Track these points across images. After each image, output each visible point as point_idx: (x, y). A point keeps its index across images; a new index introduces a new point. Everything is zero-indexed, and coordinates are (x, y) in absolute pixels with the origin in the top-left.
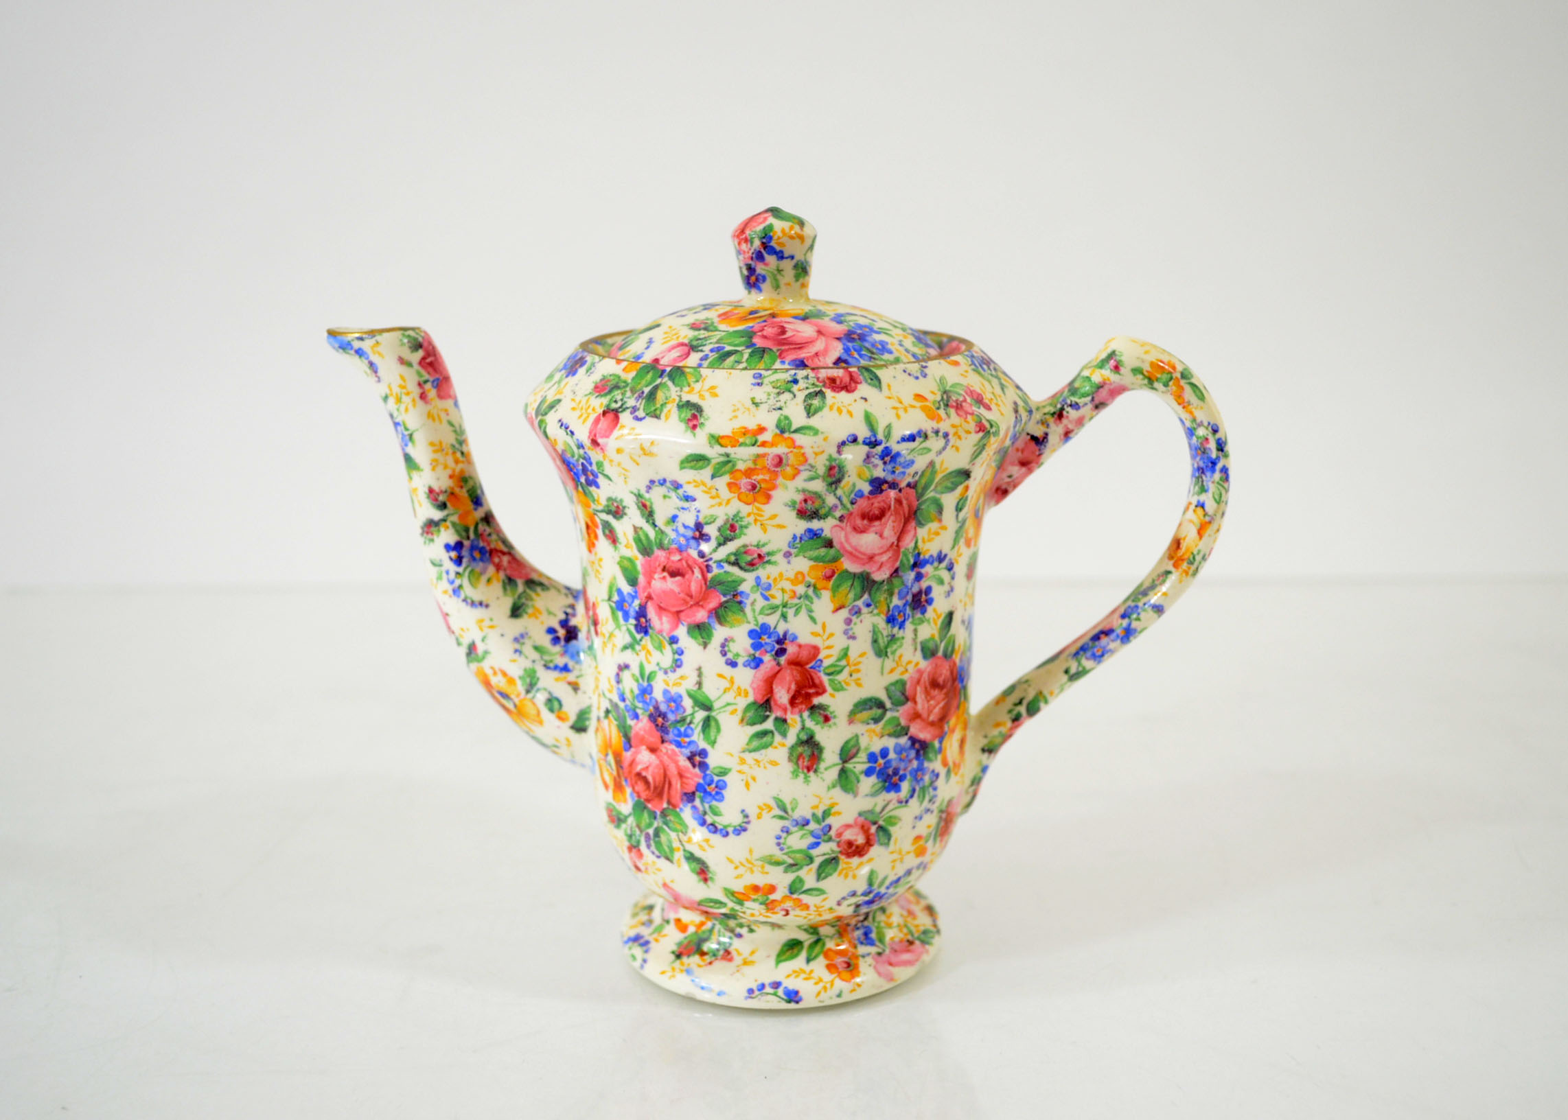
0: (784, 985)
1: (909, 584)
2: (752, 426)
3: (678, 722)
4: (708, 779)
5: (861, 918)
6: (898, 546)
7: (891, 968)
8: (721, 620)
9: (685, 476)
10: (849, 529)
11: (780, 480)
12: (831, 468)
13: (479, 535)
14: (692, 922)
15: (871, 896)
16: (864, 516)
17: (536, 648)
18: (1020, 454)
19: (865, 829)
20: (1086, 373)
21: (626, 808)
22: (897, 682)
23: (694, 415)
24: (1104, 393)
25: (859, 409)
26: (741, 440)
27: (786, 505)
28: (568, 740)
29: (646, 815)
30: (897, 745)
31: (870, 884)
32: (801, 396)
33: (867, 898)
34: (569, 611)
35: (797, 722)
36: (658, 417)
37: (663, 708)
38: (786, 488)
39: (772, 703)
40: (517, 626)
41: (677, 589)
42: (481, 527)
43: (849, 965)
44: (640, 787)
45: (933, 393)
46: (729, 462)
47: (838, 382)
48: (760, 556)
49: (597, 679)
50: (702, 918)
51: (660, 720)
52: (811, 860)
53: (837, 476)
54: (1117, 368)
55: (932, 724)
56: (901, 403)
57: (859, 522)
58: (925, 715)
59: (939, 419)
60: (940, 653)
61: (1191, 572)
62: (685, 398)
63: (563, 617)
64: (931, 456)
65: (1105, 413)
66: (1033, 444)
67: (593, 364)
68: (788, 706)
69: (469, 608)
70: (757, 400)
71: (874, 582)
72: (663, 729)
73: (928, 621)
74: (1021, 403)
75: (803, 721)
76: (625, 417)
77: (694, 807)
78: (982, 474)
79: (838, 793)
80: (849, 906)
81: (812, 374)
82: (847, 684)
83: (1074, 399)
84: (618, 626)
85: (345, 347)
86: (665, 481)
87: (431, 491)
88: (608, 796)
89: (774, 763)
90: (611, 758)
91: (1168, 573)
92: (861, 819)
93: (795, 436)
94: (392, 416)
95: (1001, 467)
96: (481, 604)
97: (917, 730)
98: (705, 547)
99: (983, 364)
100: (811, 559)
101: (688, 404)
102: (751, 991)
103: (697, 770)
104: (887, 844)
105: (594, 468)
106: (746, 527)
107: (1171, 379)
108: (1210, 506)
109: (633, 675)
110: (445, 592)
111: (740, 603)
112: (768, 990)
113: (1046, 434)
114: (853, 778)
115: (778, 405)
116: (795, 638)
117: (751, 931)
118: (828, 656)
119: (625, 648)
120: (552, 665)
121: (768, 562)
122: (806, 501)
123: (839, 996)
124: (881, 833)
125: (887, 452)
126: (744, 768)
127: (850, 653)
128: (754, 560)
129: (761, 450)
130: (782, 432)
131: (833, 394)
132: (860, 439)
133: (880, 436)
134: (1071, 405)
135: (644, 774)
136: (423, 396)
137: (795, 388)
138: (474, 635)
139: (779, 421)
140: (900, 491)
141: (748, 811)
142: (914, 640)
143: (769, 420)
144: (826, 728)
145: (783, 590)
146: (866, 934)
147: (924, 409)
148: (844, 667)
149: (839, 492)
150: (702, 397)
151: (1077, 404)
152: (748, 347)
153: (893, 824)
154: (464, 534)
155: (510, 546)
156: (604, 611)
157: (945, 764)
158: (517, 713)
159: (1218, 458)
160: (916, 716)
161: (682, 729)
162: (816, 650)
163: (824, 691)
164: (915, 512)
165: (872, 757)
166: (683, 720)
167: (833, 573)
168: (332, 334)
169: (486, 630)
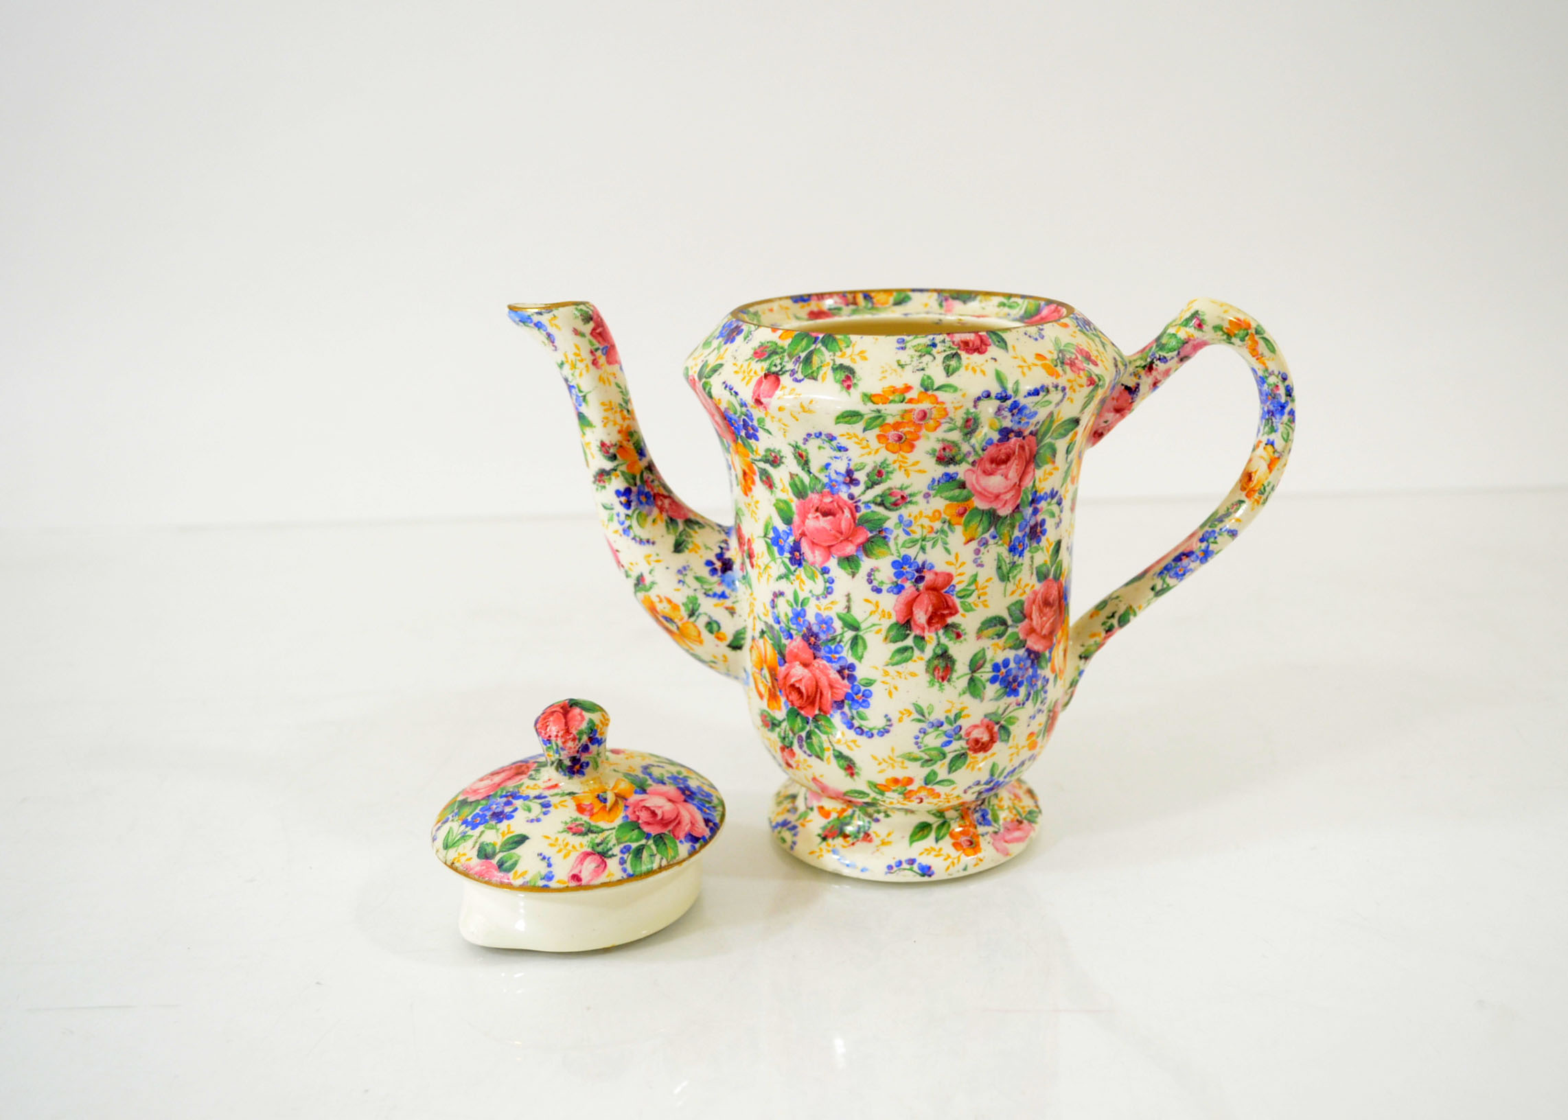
0: (918, 861)
1: (1028, 518)
2: (900, 385)
3: (829, 641)
4: (856, 689)
5: (979, 803)
6: (1019, 486)
7: (1006, 845)
8: (868, 553)
9: (839, 430)
10: (979, 472)
11: (924, 432)
12: (968, 420)
13: (644, 482)
14: (834, 809)
15: (992, 784)
16: (992, 461)
17: (697, 578)
18: (1115, 402)
19: (989, 728)
20: (1171, 331)
21: (780, 714)
22: (1017, 602)
23: (847, 377)
24: (1188, 347)
25: (990, 368)
26: (891, 398)
27: (928, 453)
28: (724, 657)
29: (799, 720)
30: (1016, 656)
31: (992, 775)
32: (940, 358)
33: (988, 787)
34: (723, 545)
35: (934, 639)
36: (815, 379)
37: (815, 629)
38: (928, 438)
39: (912, 623)
40: (680, 560)
41: (828, 527)
42: (646, 475)
43: (971, 843)
44: (794, 696)
45: (1050, 352)
46: (880, 417)
47: (971, 345)
48: (903, 497)
49: (751, 605)
50: (844, 806)
51: (813, 639)
52: (944, 755)
53: (972, 427)
54: (1200, 326)
55: (1044, 637)
56: (1025, 362)
57: (988, 466)
58: (1038, 630)
59: (1057, 375)
60: (1051, 576)
61: (1262, 501)
62: (839, 361)
63: (718, 551)
64: (1051, 408)
65: (1188, 364)
66: (1127, 392)
67: (750, 333)
68: (926, 626)
69: (638, 545)
70: (902, 363)
71: (999, 517)
72: (815, 647)
73: (1042, 549)
74: (1118, 359)
75: (938, 638)
76: (785, 379)
77: (843, 713)
78: (1087, 420)
79: (967, 698)
80: (973, 793)
81: (948, 339)
82: (976, 605)
83: (1163, 354)
84: (774, 559)
85: (525, 320)
86: (820, 434)
87: (603, 444)
88: (764, 704)
89: (913, 675)
90: (766, 672)
91: (1241, 502)
92: (987, 720)
93: (937, 393)
94: (566, 380)
95: (1099, 414)
96: (648, 541)
97: (1033, 643)
98: (856, 491)
99: (1085, 325)
100: (947, 499)
101: (842, 367)
102: (890, 867)
103: (846, 682)
104: (1007, 741)
105: (755, 423)
106: (892, 472)
107: (1247, 334)
108: (1279, 444)
109: (788, 601)
110: (616, 532)
111: (885, 538)
112: (905, 866)
113: (1138, 385)
114: (980, 686)
115: (921, 366)
116: (932, 567)
117: (887, 816)
118: (960, 582)
119: (780, 577)
120: (711, 593)
121: (910, 502)
122: (944, 449)
123: (965, 869)
124: (1002, 732)
125: (1015, 405)
126: (888, 679)
127: (978, 579)
128: (897, 500)
129: (909, 406)
130: (926, 390)
131: (967, 356)
132: (993, 395)
133: (1010, 392)
134: (1159, 359)
135: (797, 685)
136: (595, 363)
137: (934, 351)
138: (643, 568)
139: (923, 380)
140: (1024, 438)
141: (890, 716)
142: (1031, 566)
143: (914, 380)
144: (958, 644)
145: (922, 526)
146: (983, 816)
147: (1044, 366)
148: (974, 591)
149: (973, 441)
150: (853, 360)
151: (1165, 358)
153: (1013, 723)
154: (632, 481)
155: (669, 491)
156: (759, 547)
157: (1053, 670)
158: (680, 635)
159: (1287, 402)
160: (1032, 631)
161: (833, 647)
162: (950, 577)
163: (957, 612)
164: (1035, 456)
165: (996, 667)
166: (834, 639)
167: (965, 510)
168: (512, 309)
169: (653, 564)
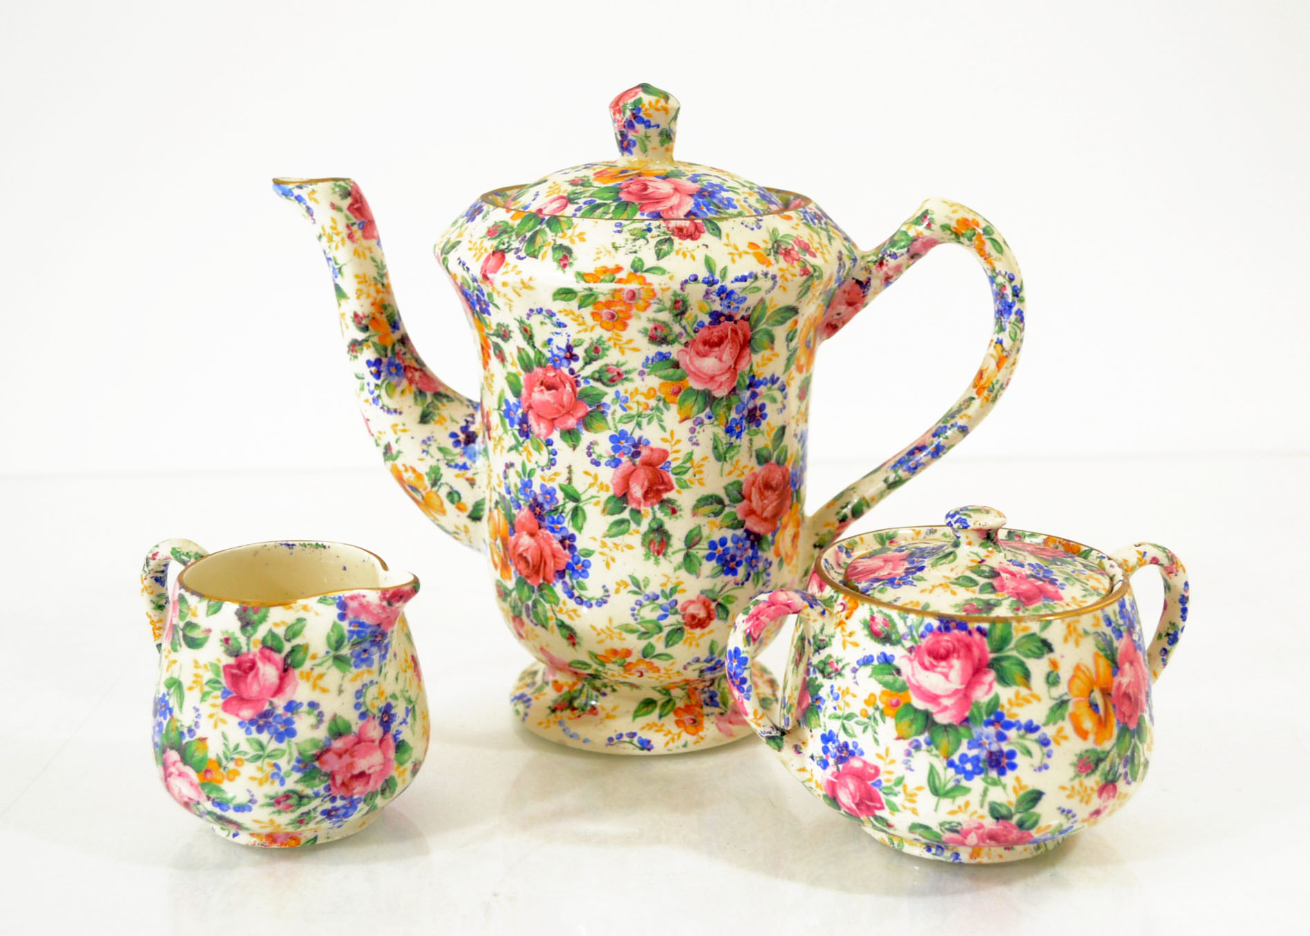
0: (639, 735)
1: (745, 401)
2: (611, 265)
3: (553, 511)
4: (576, 559)
5: (708, 684)
6: (735, 369)
7: (731, 726)
8: (588, 427)
9: (557, 306)
10: (693, 353)
11: (634, 311)
12: (676, 302)
13: (395, 354)
14: (566, 683)
15: (713, 663)
16: (705, 343)
17: (440, 449)
18: (846, 295)
19: (706, 605)
20: (904, 229)
21: (510, 584)
22: (734, 482)
23: (564, 256)
24: (918, 244)
25: (700, 254)
26: (602, 277)
27: (640, 332)
28: (466, 527)
29: (526, 589)
30: (734, 536)
31: (712, 653)
32: (653, 242)
33: (709, 665)
34: (470, 419)
35: (651, 513)
36: (535, 257)
37: (540, 499)
38: (639, 318)
39: (629, 497)
40: (425, 430)
41: (552, 401)
42: (397, 347)
43: (694, 721)
44: (522, 565)
45: (765, 242)
46: (592, 295)
47: (685, 231)
48: (619, 374)
49: (490, 477)
50: (575, 679)
51: (538, 509)
52: (660, 629)
53: (682, 309)
54: (929, 226)
55: (765, 520)
56: (737, 249)
57: (701, 348)
58: (759, 511)
59: (769, 264)
60: (773, 460)
61: (990, 399)
62: (559, 242)
63: (464, 424)
64: (761, 294)
65: (920, 263)
66: (857, 287)
67: (488, 212)
68: (642, 500)
69: (385, 414)
70: (617, 245)
71: (715, 398)
72: (540, 517)
73: (762, 433)
74: (845, 252)
75: (654, 513)
76: (510, 257)
77: (564, 583)
78: (811, 309)
79: (682, 573)
80: (694, 670)
81: (663, 224)
82: (692, 483)
83: (894, 250)
84: (506, 431)
85: (287, 194)
86: (541, 310)
87: (356, 315)
88: (497, 574)
89: (630, 547)
90: (499, 542)
91: (973, 399)
92: (703, 597)
93: (646, 275)
94: (325, 253)
95: (829, 305)
96: (395, 411)
97: (751, 524)
98: (576, 366)
99: (818, 218)
100: (661, 377)
101: (561, 247)
102: (611, 739)
103: (567, 552)
104: (726, 619)
105: (486, 298)
106: (607, 349)
107: (974, 234)
108: (1007, 343)
109: (517, 472)
110: (367, 401)
111: (603, 412)
112: (625, 739)
113: (869, 279)
114: (695, 561)
115: (634, 249)
116: (648, 442)
117: (614, 690)
118: (675, 459)
119: (511, 449)
120: (453, 464)
121: (626, 379)
122: (656, 329)
123: (685, 746)
124: (720, 610)
125: (722, 290)
126: (606, 550)
127: (694, 457)
128: (614, 377)
129: (618, 286)
130: (636, 271)
131: (680, 241)
132: (700, 279)
133: (717, 277)
134: (890, 255)
135: (525, 555)
136: (350, 236)
137: (649, 235)
138: (390, 437)
139: (634, 262)
140: (736, 322)
141: (608, 587)
142: (750, 448)
143: (626, 261)
144: (673, 520)
145: (638, 403)
146: (712, 697)
147: (756, 255)
148: (689, 469)
149: (684, 322)
150: (572, 241)
151: (895, 254)
152: (614, 201)
153: (731, 602)
154: (383, 352)
155: (422, 364)
156: (495, 419)
157: (778, 554)
158: (425, 504)
159: (1014, 302)
160: (751, 512)
161: (556, 517)
162: (665, 453)
163: (672, 488)
164: (750, 341)
165: (712, 545)
166: (556, 509)
167: (680, 390)
168: (277, 183)
169: (400, 434)
